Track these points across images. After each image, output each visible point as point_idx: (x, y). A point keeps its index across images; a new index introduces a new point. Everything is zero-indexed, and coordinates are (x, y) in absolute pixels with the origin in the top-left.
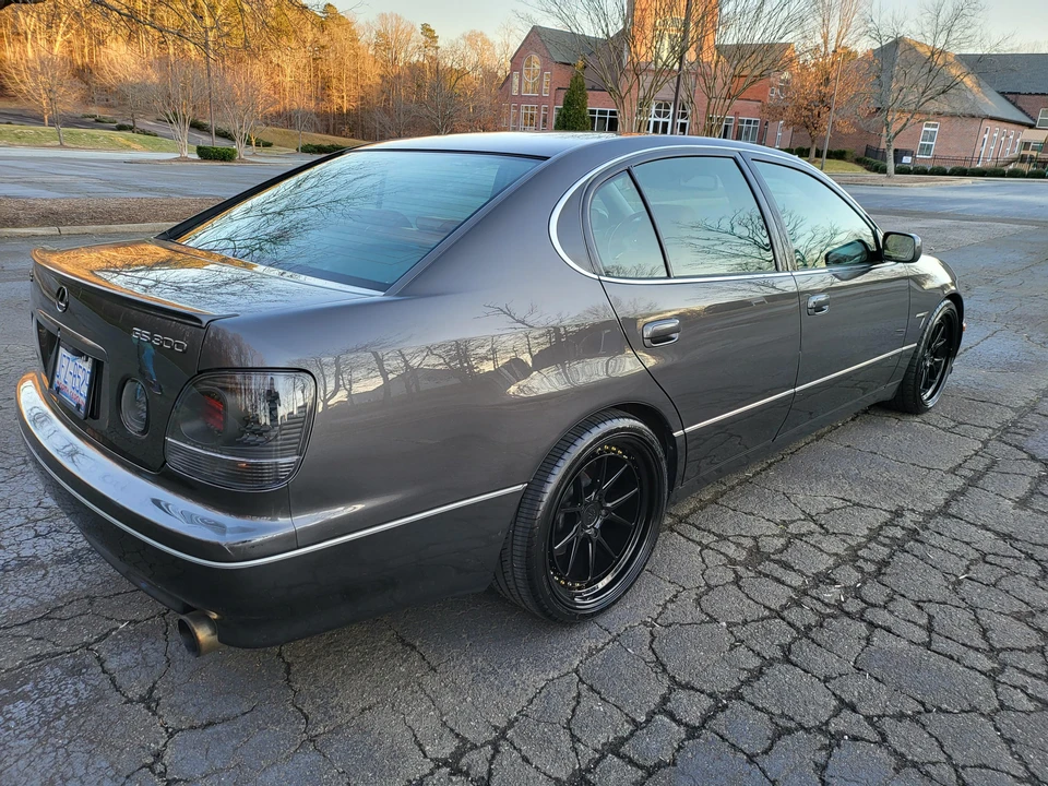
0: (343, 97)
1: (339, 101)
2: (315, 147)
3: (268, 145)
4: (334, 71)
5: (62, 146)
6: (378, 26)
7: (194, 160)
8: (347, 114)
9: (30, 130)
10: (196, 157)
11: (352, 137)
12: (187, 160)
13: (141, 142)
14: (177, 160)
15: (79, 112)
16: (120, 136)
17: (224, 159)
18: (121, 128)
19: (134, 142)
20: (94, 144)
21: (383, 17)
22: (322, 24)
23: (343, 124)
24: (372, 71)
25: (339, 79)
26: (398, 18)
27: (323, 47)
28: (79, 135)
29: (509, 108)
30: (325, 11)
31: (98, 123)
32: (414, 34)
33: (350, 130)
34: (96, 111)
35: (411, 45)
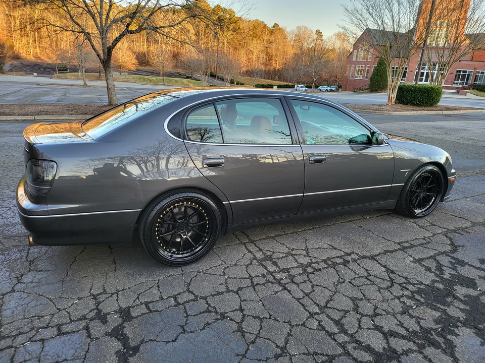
0: (277, 63)
1: (275, 65)
3: (243, 84)
4: (274, 53)
5: (164, 84)
6: (296, 32)
8: (278, 71)
9: (154, 78)
11: (279, 80)
13: (193, 83)
15: (173, 71)
16: (186, 81)
18: (188, 77)
20: (176, 84)
21: (299, 28)
22: (272, 32)
23: (276, 75)
24: (291, 52)
25: (276, 56)
26: (305, 28)
27: (271, 42)
28: (171, 80)
29: (350, 66)
30: (274, 27)
31: (180, 75)
32: (312, 35)
33: (279, 78)
34: (180, 71)
35: (310, 39)
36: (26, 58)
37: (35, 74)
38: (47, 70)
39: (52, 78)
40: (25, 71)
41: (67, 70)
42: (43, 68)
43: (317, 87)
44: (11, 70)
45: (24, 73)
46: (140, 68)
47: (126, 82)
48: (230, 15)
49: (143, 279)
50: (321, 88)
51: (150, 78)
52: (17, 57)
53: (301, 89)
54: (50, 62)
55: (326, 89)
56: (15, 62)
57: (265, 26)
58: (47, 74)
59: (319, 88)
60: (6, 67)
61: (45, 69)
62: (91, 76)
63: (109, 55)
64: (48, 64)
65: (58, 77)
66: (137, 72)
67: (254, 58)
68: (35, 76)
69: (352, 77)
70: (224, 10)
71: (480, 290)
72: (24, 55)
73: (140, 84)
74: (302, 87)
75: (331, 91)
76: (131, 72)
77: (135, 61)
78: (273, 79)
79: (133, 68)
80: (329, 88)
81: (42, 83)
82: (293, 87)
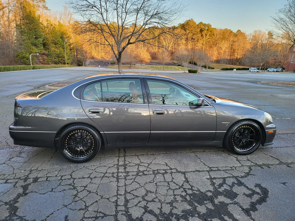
0: (238, 55)
1: (237, 56)
2: (225, 69)
3: (213, 68)
4: (236, 48)
5: (164, 70)
6: (253, 34)
7: (187, 73)
8: (239, 59)
9: (159, 66)
10: (188, 72)
11: (239, 65)
12: (185, 73)
13: (182, 69)
14: (183, 73)
15: (171, 62)
16: (177, 67)
17: (194, 73)
18: (179, 65)
19: (180, 68)
20: (171, 69)
21: (255, 31)
22: (236, 35)
23: (237, 62)
24: (248, 47)
25: (238, 50)
26: (260, 31)
27: (235, 42)
28: (169, 67)
29: (292, 55)
30: (237, 32)
31: (174, 64)
32: (265, 35)
33: (239, 63)
34: (175, 62)
35: (263, 38)
36: (97, 58)
37: (100, 66)
38: (106, 64)
39: (107, 68)
40: (96, 65)
41: (115, 64)
42: (104, 63)
43: (266, 69)
44: (89, 65)
45: (95, 66)
46: (153, 61)
47: (144, 69)
48: (208, 27)
49: (56, 167)
50: (269, 70)
51: (157, 66)
52: (93, 58)
53: (254, 71)
54: (107, 59)
55: (273, 70)
56: (92, 60)
57: (231, 32)
58: (105, 66)
59: (268, 70)
60: (87, 63)
61: (105, 63)
62: (126, 66)
63: (120, 56)
64: (107, 61)
65: (110, 68)
66: (151, 63)
67: (222, 52)
68: (100, 67)
69: (293, 62)
70: (205, 25)
71: (235, 201)
72: (97, 57)
73: (150, 70)
74: (255, 69)
75: (277, 71)
76: (147, 64)
77: (149, 57)
78: (235, 64)
79: (148, 61)
80: (275, 70)
81: (100, 71)
82: (248, 69)
